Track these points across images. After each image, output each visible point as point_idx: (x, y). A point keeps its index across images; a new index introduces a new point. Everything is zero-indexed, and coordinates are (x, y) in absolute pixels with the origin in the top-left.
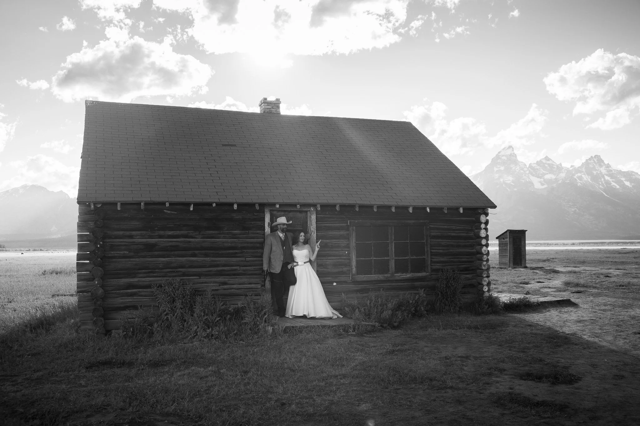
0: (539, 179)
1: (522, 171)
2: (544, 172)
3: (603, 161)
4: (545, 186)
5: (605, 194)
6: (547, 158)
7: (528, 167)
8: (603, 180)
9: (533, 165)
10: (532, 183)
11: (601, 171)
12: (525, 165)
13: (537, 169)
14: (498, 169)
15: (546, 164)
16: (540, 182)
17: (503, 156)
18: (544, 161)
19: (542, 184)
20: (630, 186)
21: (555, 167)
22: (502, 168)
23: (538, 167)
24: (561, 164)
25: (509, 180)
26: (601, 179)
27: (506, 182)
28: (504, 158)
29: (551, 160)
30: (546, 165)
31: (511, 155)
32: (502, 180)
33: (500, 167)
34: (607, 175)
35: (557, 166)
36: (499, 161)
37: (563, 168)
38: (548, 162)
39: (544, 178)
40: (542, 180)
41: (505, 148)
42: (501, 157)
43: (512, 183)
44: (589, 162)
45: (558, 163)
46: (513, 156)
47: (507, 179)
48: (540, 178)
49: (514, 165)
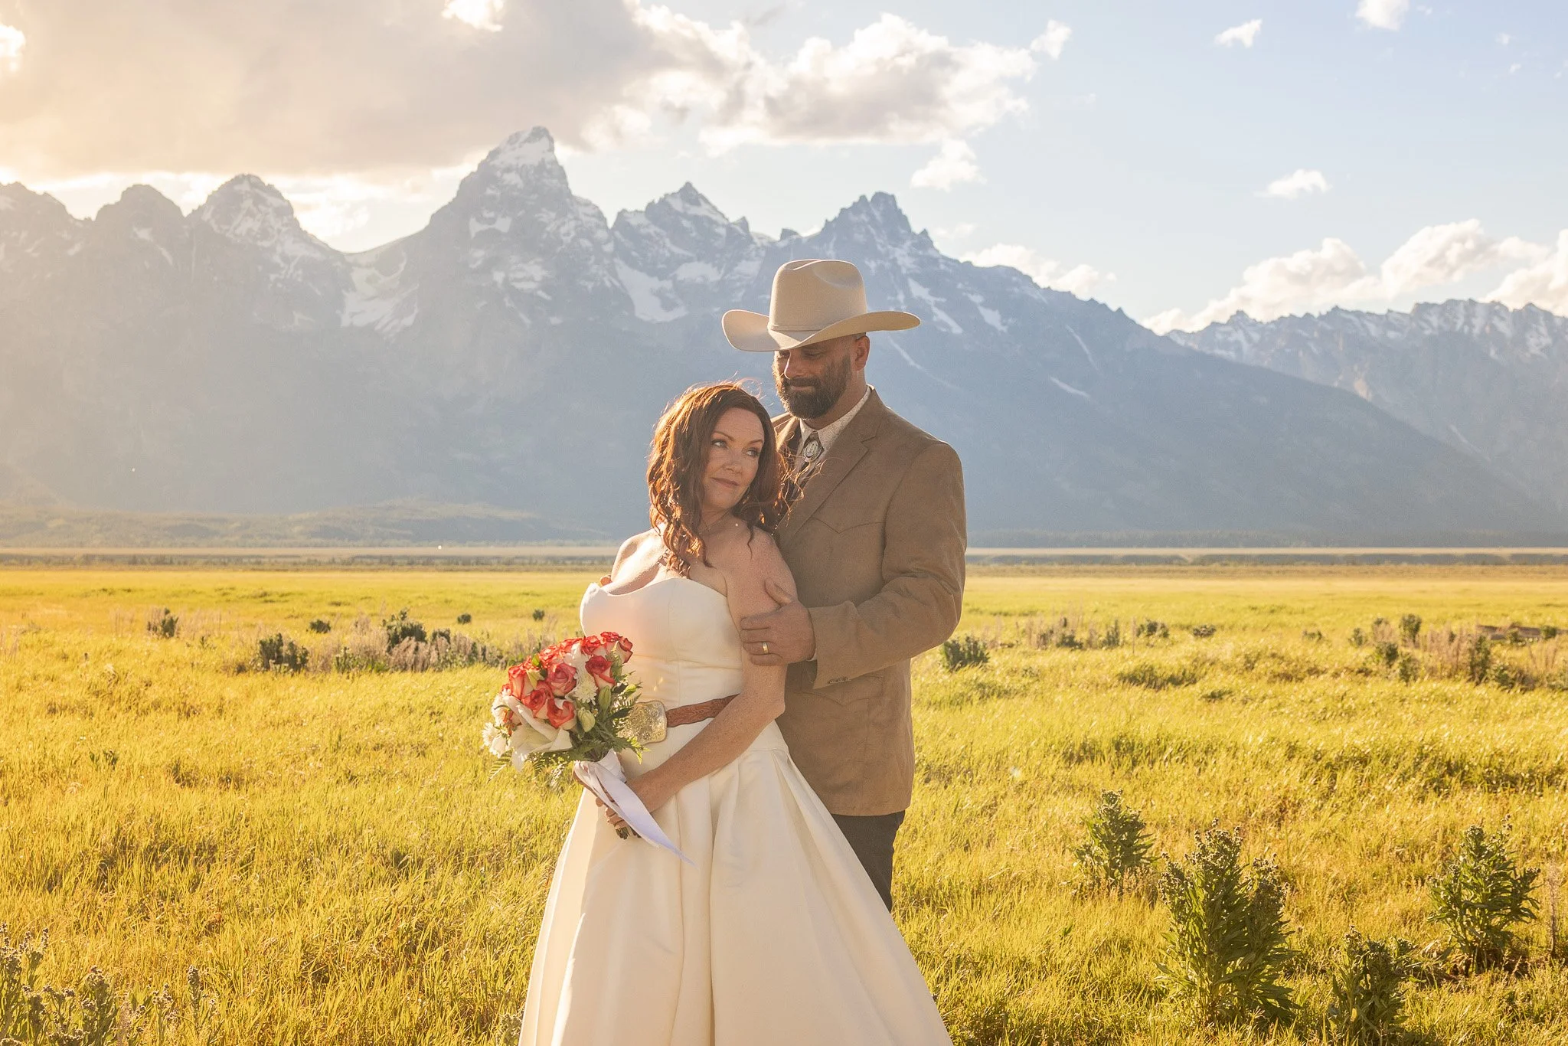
0: (655, 283)
1: (585, 243)
2: (677, 250)
3: (903, 220)
4: (680, 312)
5: (906, 356)
6: (689, 193)
7: (610, 224)
8: (901, 297)
9: (634, 222)
10: (624, 299)
11: (895, 260)
12: (600, 216)
13: (649, 237)
14: (485, 227)
15: (685, 216)
16: (659, 294)
17: (508, 170)
18: (677, 205)
19: (668, 305)
20: (1000, 328)
21: (722, 231)
22: (503, 225)
23: (653, 230)
24: (744, 223)
25: (531, 279)
26: (896, 295)
27: (518, 286)
28: (512, 178)
29: (706, 201)
30: (686, 223)
31: (541, 168)
32: (498, 277)
33: (493, 221)
34: (917, 278)
35: (729, 228)
36: (489, 192)
37: (750, 239)
38: (693, 210)
39: (674, 279)
40: (668, 284)
41: (517, 135)
42: (498, 174)
43: (540, 293)
44: (853, 218)
45: (733, 218)
46: (550, 172)
47: (520, 275)
48: (661, 275)
49: (553, 215)
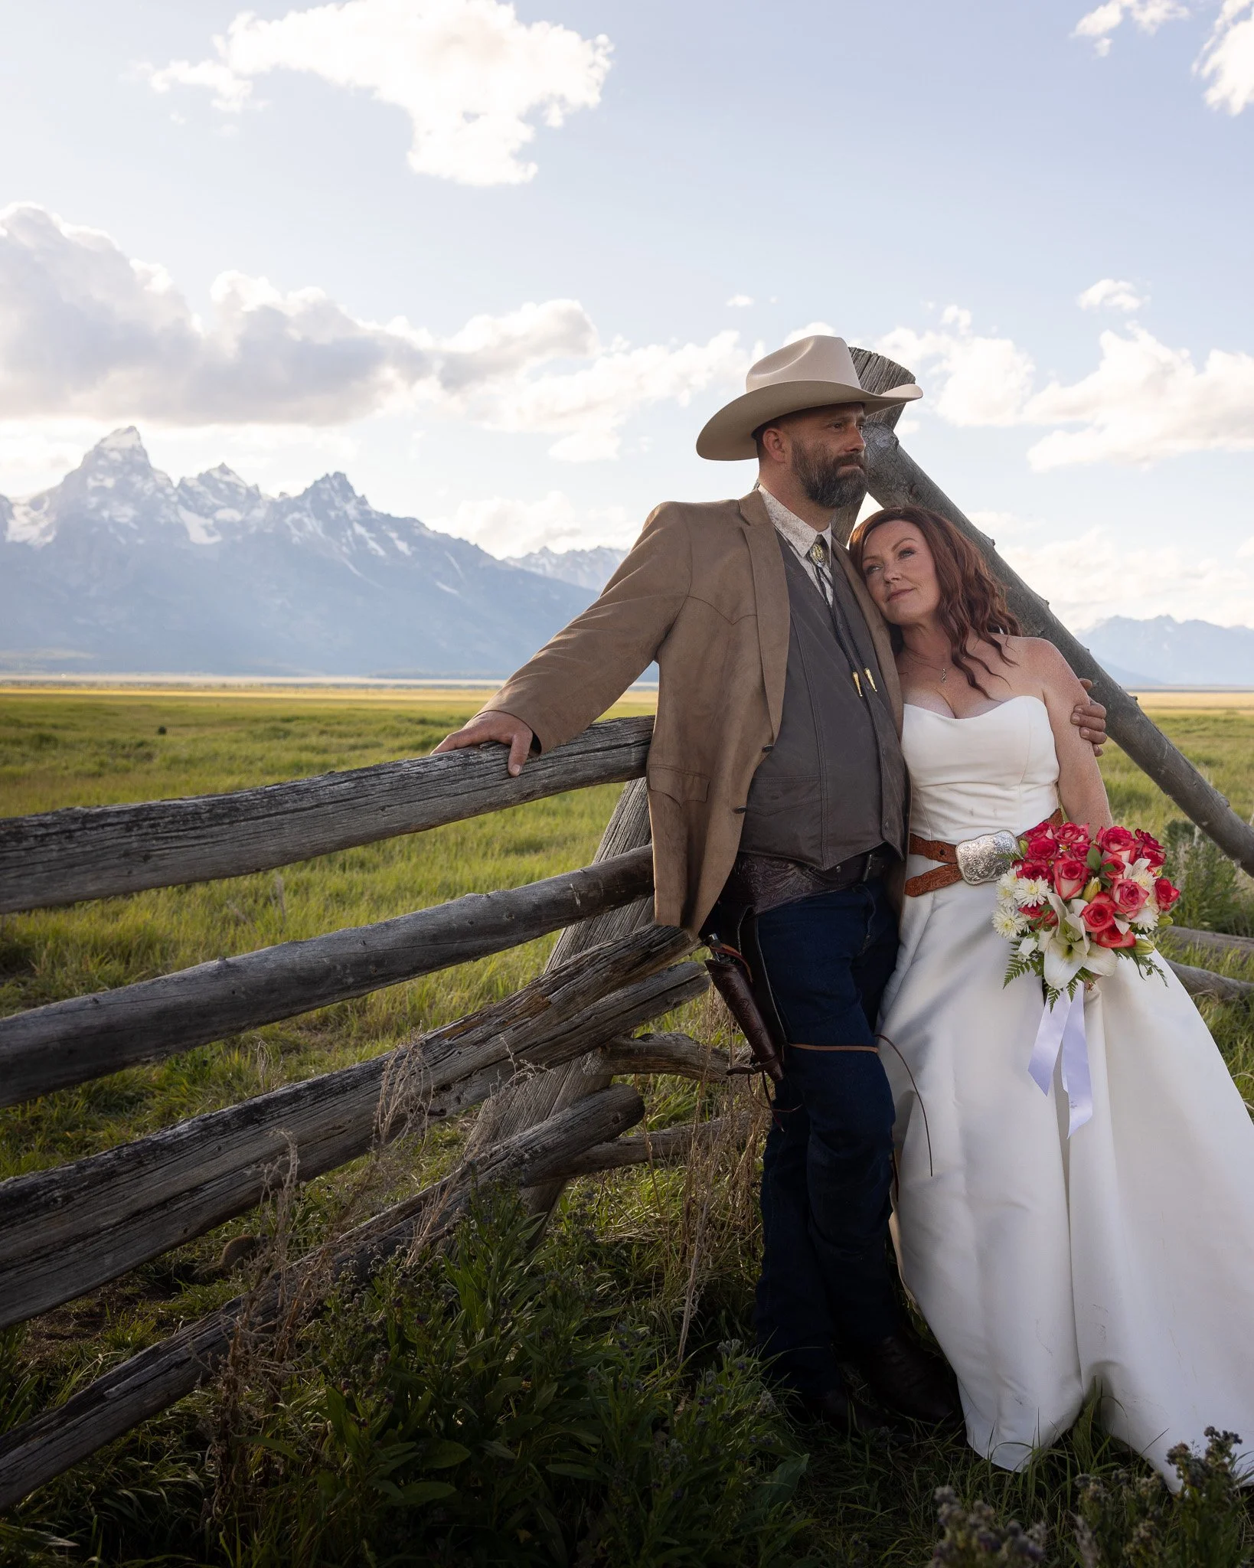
0: (203, 521)
1: (160, 496)
2: (217, 502)
3: (350, 488)
4: (217, 538)
5: (351, 567)
6: (223, 469)
7: (175, 485)
8: (349, 533)
9: (190, 484)
10: (182, 530)
11: (345, 512)
12: (169, 480)
13: (199, 493)
14: (97, 484)
15: (221, 481)
16: (205, 527)
17: (112, 450)
18: (217, 475)
19: (210, 534)
20: (407, 552)
21: (243, 491)
22: (109, 483)
23: (201, 489)
24: (257, 488)
25: (126, 516)
26: (346, 531)
27: (118, 520)
28: (115, 455)
29: (234, 474)
30: (222, 486)
31: (133, 450)
32: (106, 514)
33: (103, 480)
34: (359, 522)
35: (248, 490)
36: (101, 462)
37: (259, 497)
38: (227, 478)
39: (214, 519)
40: (210, 522)
41: (117, 430)
42: (106, 452)
43: (132, 525)
44: (321, 486)
45: (250, 483)
46: (138, 452)
47: (119, 513)
48: (207, 516)
49: (140, 478)
